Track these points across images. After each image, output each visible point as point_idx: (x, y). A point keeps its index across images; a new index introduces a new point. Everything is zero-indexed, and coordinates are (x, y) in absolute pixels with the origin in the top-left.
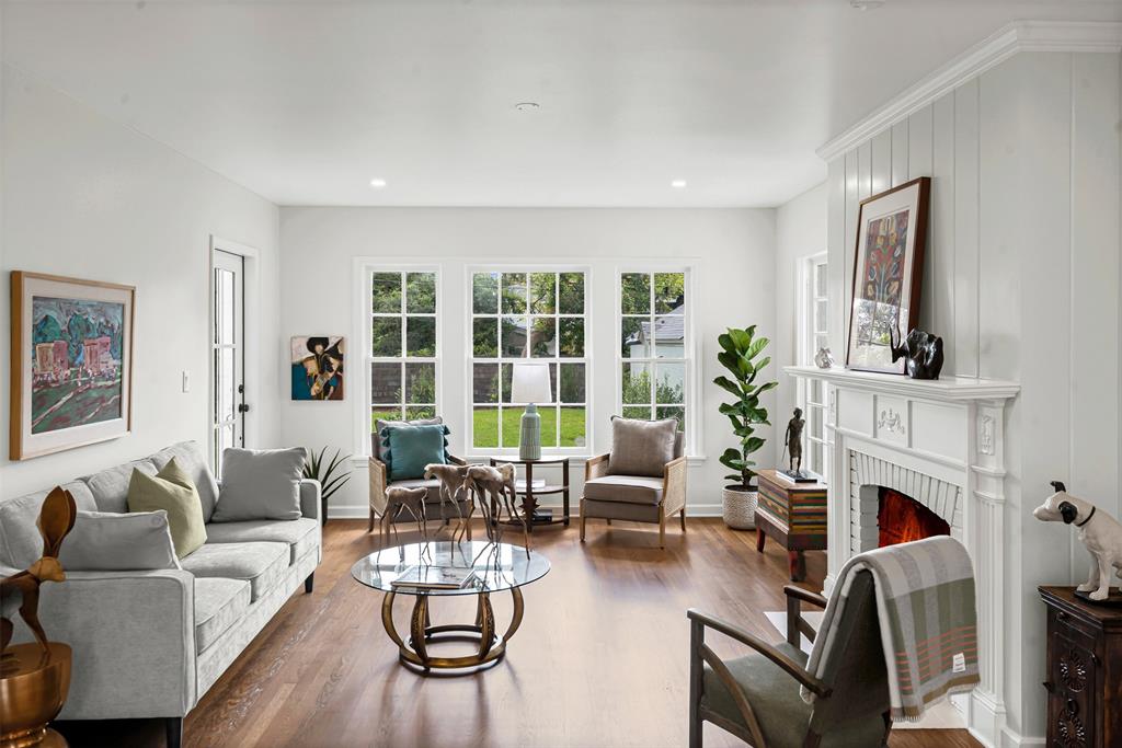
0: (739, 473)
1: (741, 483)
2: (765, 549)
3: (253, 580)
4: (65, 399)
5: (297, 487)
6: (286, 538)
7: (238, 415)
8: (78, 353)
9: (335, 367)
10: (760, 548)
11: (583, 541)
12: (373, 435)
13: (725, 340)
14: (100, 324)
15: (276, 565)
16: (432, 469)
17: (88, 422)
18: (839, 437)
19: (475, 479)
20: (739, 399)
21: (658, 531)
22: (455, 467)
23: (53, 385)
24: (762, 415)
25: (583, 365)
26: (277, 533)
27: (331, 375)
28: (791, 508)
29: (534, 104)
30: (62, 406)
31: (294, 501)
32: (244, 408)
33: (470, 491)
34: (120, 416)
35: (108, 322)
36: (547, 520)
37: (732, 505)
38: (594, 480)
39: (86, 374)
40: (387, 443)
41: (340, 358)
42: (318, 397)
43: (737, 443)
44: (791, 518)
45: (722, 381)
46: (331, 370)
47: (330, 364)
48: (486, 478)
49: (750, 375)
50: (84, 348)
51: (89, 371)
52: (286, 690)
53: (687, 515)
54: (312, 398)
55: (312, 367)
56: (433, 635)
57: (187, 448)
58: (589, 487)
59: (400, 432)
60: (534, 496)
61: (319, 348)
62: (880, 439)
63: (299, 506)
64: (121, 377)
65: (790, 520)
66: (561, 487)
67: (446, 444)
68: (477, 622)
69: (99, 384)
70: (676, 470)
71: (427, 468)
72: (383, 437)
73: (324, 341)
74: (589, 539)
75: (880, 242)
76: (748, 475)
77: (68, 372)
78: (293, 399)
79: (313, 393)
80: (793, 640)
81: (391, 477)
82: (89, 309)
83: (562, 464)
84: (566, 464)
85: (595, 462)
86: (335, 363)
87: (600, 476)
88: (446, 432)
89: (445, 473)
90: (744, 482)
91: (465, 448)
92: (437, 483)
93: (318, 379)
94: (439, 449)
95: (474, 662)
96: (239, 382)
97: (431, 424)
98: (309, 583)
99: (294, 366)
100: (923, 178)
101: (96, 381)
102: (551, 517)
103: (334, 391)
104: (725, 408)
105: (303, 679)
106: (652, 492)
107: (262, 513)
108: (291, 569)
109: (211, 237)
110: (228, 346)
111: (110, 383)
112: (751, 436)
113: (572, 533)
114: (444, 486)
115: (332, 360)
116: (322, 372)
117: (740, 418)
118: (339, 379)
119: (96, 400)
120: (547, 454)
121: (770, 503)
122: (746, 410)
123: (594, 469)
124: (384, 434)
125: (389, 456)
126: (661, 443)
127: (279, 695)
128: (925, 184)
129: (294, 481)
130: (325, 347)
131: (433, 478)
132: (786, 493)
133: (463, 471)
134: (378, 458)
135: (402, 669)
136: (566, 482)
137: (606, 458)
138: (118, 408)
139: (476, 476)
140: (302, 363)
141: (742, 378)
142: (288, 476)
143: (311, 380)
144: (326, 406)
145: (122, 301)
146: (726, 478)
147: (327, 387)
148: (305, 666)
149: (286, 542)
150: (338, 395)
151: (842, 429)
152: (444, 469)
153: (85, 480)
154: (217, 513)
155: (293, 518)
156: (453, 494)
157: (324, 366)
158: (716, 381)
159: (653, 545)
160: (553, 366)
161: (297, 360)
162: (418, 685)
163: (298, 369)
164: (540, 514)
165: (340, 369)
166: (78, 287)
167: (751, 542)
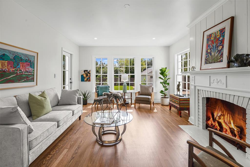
0: (164, 95)
1: (164, 97)
2: (171, 110)
3: (58, 122)
4: (12, 76)
5: (77, 98)
6: (72, 109)
7: (70, 84)
8: (18, 65)
9: (89, 76)
10: (170, 109)
11: (135, 108)
12: (96, 88)
13: (161, 70)
14: (26, 59)
15: (67, 116)
16: (104, 94)
17: (21, 82)
18: (195, 87)
19: (115, 96)
20: (164, 81)
21: (150, 106)
22: (110, 93)
23: (7, 72)
24: (168, 84)
25: (134, 75)
26: (70, 108)
27: (88, 77)
28: (179, 102)
29: (129, 5)
30: (11, 78)
31: (76, 101)
32: (71, 83)
33: (113, 99)
34: (34, 81)
35: (29, 59)
36: (128, 104)
37: (162, 101)
38: (137, 96)
39: (21, 70)
40: (98, 89)
41: (90, 74)
42: (86, 81)
43: (163, 89)
44: (180, 104)
45: (160, 78)
46: (88, 76)
47: (88, 75)
48: (117, 96)
49: (166, 77)
50: (20, 64)
51: (22, 70)
52: (65, 151)
53: (154, 103)
54: (85, 81)
55: (85, 76)
56: (105, 132)
57: (53, 89)
58: (136, 98)
59: (100, 87)
60: (126, 99)
61: (86, 72)
62: (211, 86)
63: (77, 102)
64: (34, 72)
65: (179, 104)
66: (130, 97)
67: (109, 89)
68: (115, 129)
69: (26, 73)
70: (153, 94)
71: (103, 93)
72: (97, 88)
73: (87, 71)
74: (136, 107)
75: (212, 39)
76: (165, 95)
77: (14, 69)
78: (81, 81)
79: (85, 80)
80: (211, 145)
81: (98, 95)
82: (22, 55)
83: (130, 93)
84: (131, 93)
85: (137, 93)
86: (89, 75)
87: (138, 95)
88: (109, 87)
89: (107, 95)
90: (165, 97)
91: (113, 90)
92: (106, 97)
93: (86, 78)
94: (108, 90)
95: (114, 142)
96: (70, 78)
97: (106, 85)
98: (80, 117)
99: (81, 75)
100: (232, 17)
101: (25, 72)
102: (129, 103)
103: (89, 80)
104: (161, 83)
105: (71, 146)
106: (149, 99)
107: (68, 103)
108: (73, 116)
109: (62, 48)
110: (68, 71)
111: (30, 74)
112: (166, 88)
113: (133, 106)
114: (107, 98)
115: (88, 74)
116: (86, 76)
117: (164, 85)
118: (89, 77)
119: (25, 77)
120: (128, 91)
121: (173, 101)
122: (165, 83)
123: (137, 94)
124: (97, 87)
125: (98, 91)
126: (150, 89)
127: (62, 154)
128: (233, 19)
129: (76, 96)
130: (87, 72)
131: (105, 96)
132: (179, 99)
133: (112, 94)
134: (96, 92)
135: (97, 143)
136: (131, 97)
137: (139, 92)
138: (33, 79)
139: (115, 95)
140: (83, 75)
141: (164, 77)
142: (75, 95)
143: (84, 78)
144: (87, 83)
145: (34, 55)
146: (161, 96)
147: (87, 79)
148: (73, 142)
149: (71, 110)
150: (89, 81)
151: (196, 85)
152: (107, 94)
153: (15, 96)
154: (59, 103)
155: (75, 104)
156: (109, 99)
157: (87, 75)
158: (159, 78)
159: (149, 109)
160: (129, 75)
161: (82, 74)
162: (100, 149)
163: (82, 76)
164: (126, 102)
165: (90, 76)
166: (17, 49)
167: (168, 108)
